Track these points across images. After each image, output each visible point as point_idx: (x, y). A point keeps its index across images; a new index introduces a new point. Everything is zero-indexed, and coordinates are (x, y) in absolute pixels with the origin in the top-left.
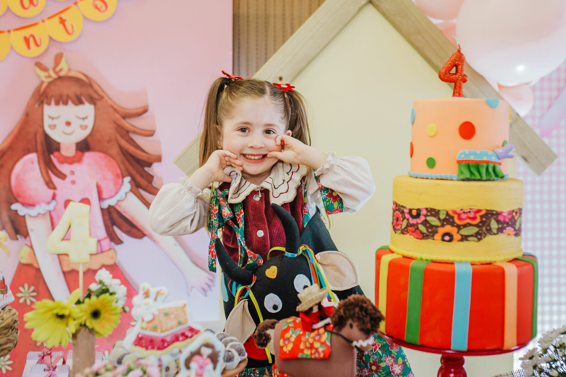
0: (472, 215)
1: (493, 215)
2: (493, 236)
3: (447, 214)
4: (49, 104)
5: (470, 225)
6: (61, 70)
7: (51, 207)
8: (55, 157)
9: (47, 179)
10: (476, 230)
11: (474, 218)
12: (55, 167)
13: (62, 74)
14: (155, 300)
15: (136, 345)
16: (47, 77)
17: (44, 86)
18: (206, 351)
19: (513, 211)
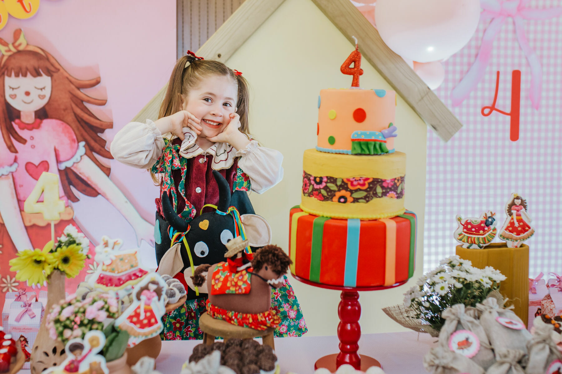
0: (362, 182)
1: (378, 182)
2: (379, 199)
3: (343, 181)
4: (10, 76)
5: (360, 190)
6: (20, 45)
7: (13, 169)
8: (16, 124)
9: (9, 143)
10: (365, 194)
11: (363, 185)
12: (16, 132)
13: (21, 48)
14: (113, 248)
15: (98, 283)
16: (6, 51)
17: (5, 59)
19: (395, 179)
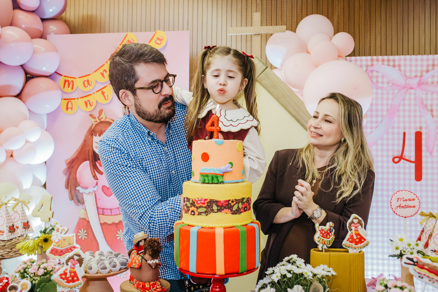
0: (203, 202)
1: (214, 202)
2: (215, 213)
3: (193, 201)
4: (96, 136)
5: (202, 207)
6: (102, 118)
7: (95, 189)
8: (98, 163)
9: (94, 174)
10: (205, 209)
11: (204, 203)
12: (98, 168)
13: (102, 120)
14: (61, 233)
15: (50, 253)
16: (95, 122)
17: (94, 126)
18: (76, 258)
19: (229, 200)
